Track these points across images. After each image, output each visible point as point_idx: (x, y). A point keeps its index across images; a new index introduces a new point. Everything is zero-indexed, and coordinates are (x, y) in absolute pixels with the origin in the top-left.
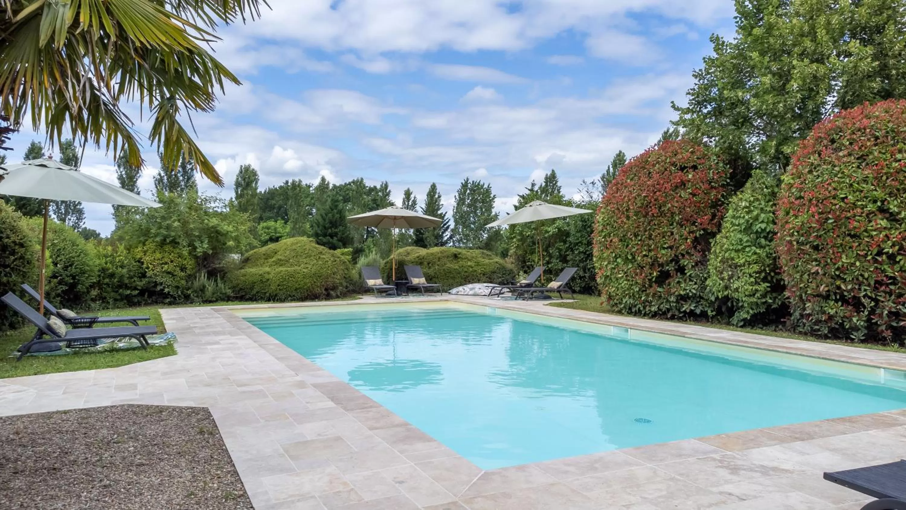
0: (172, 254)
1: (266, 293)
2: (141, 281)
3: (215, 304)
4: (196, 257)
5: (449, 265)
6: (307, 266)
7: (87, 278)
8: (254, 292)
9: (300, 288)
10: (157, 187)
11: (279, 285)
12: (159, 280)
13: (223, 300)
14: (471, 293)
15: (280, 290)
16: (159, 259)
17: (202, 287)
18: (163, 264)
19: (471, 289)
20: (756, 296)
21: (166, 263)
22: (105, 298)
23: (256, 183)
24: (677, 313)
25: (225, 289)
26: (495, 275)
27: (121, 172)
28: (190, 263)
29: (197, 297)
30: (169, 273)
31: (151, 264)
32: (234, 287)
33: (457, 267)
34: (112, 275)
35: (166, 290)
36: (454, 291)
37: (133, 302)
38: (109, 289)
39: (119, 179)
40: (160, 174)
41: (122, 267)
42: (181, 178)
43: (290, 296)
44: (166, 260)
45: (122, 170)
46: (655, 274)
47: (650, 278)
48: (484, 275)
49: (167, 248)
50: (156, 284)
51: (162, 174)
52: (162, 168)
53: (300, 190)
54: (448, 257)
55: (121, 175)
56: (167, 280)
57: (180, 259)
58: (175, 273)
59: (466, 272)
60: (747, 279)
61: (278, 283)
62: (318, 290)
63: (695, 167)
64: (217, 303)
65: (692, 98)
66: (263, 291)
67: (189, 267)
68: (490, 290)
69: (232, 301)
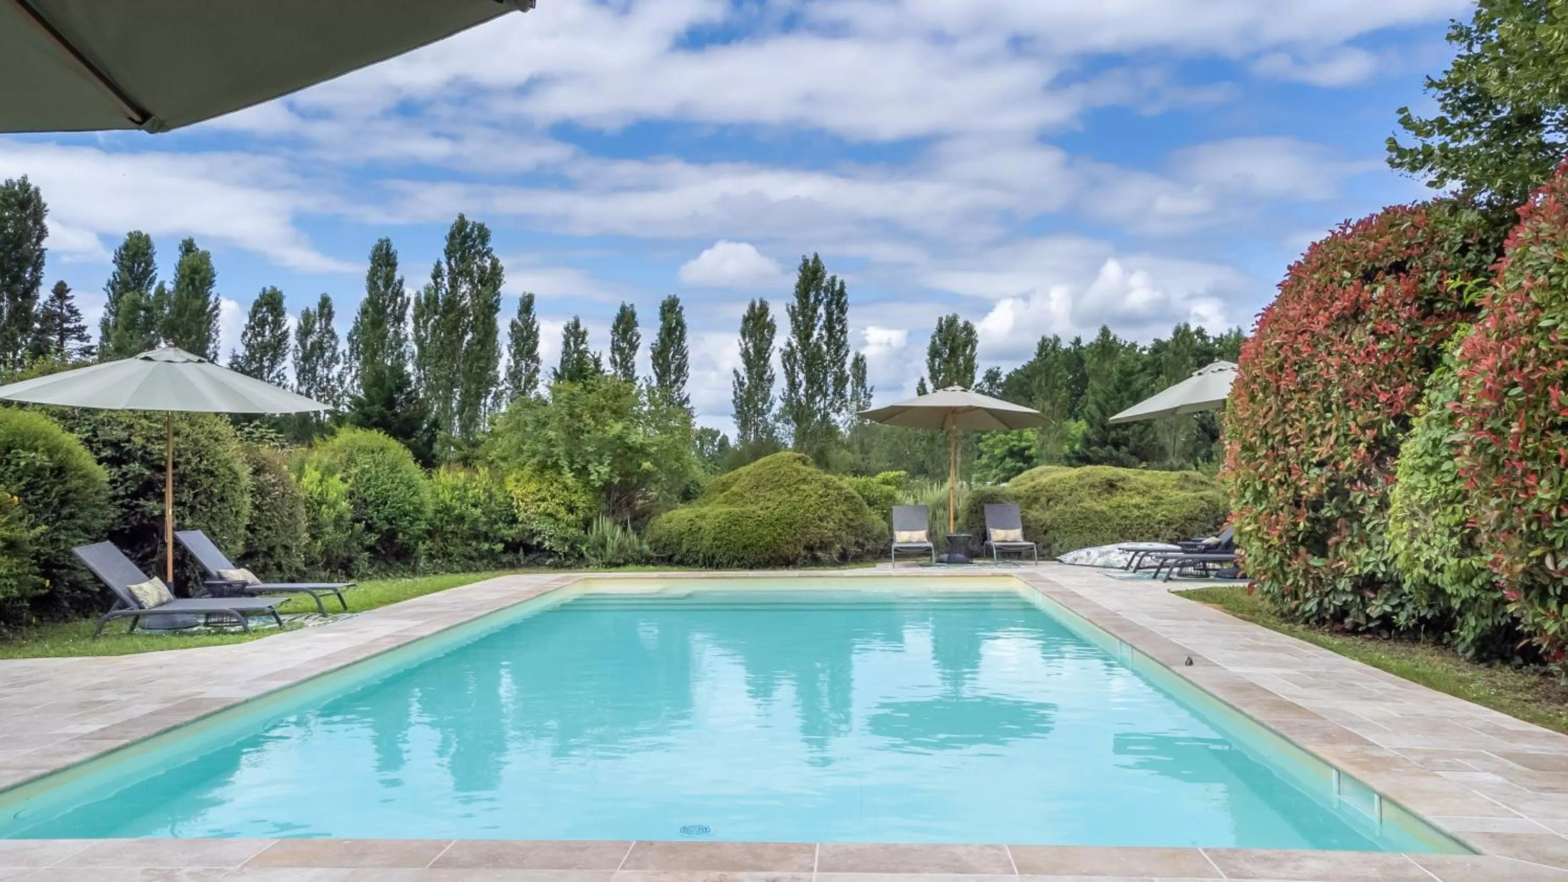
0: (555, 484)
1: (698, 552)
2: (511, 528)
3: (622, 568)
4: (594, 489)
5: (1088, 503)
6: (769, 504)
7: (411, 523)
8: (684, 549)
9: (752, 545)
10: (785, 366)
11: (715, 539)
12: (534, 526)
13: (638, 563)
14: (1100, 561)
15: (718, 547)
16: (533, 493)
17: (601, 540)
18: (539, 500)
19: (1101, 555)
20: (1474, 583)
21: (543, 500)
22: (451, 555)
23: (973, 349)
24: (1362, 620)
25: (640, 544)
26: (1196, 525)
27: (746, 344)
28: (582, 500)
29: (596, 556)
30: (550, 515)
31: (522, 501)
32: (657, 541)
33: (1105, 508)
34: (461, 519)
35: (547, 544)
36: (1069, 557)
37: (501, 563)
38: (457, 541)
39: (743, 356)
40: (789, 344)
41: (475, 506)
42: (825, 348)
43: (736, 558)
44: (543, 494)
45: (747, 340)
46: (1302, 525)
47: (1293, 534)
48: (1168, 524)
49: (548, 474)
50: (533, 534)
51: (794, 344)
52: (794, 332)
53: (1056, 357)
54: (1093, 486)
55: (747, 350)
56: (547, 527)
57: (565, 493)
58: (559, 516)
59: (1125, 517)
60: (1445, 539)
61: (712, 534)
62: (788, 550)
63: (1398, 268)
64: (627, 568)
65: (1441, 94)
66: (694, 549)
67: (580, 505)
68: (1129, 557)
69: (653, 564)
